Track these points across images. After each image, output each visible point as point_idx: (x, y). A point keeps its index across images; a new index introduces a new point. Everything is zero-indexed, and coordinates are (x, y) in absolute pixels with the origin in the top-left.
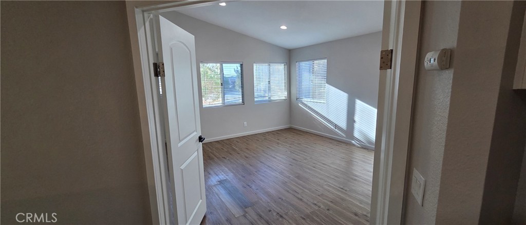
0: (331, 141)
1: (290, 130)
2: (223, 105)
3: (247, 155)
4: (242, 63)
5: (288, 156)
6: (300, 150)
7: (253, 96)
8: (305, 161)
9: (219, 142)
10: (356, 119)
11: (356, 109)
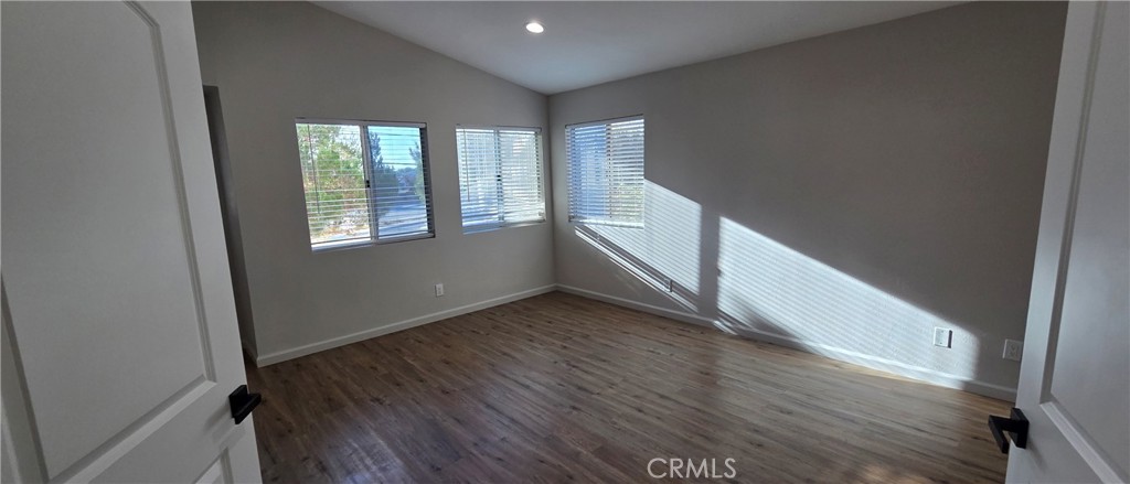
0: (663, 324)
1: (557, 298)
2: (373, 240)
3: (448, 386)
4: (424, 126)
5: (563, 379)
6: (589, 356)
7: (457, 214)
8: (610, 390)
9: (364, 346)
10: (723, 266)
11: (721, 240)
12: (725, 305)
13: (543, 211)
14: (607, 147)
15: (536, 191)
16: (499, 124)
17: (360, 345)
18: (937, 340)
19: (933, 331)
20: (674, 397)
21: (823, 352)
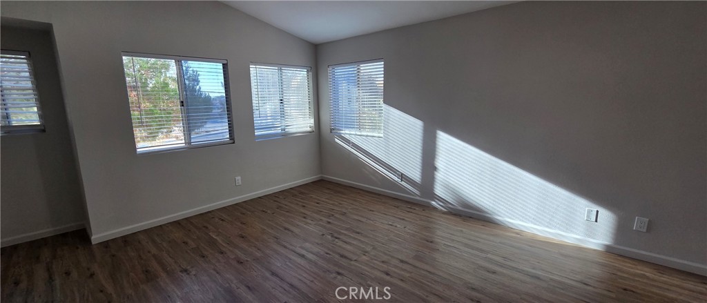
0: (396, 203)
1: (321, 184)
2: (187, 146)
3: (242, 257)
4: (225, 62)
5: (329, 249)
6: (347, 229)
7: (251, 126)
8: (364, 257)
9: (180, 224)
10: (439, 165)
11: (437, 146)
12: (439, 190)
13: (313, 125)
14: (357, 81)
15: (308, 111)
16: (281, 63)
17: (177, 224)
18: (588, 216)
19: (585, 211)
20: (411, 261)
21: (507, 223)
